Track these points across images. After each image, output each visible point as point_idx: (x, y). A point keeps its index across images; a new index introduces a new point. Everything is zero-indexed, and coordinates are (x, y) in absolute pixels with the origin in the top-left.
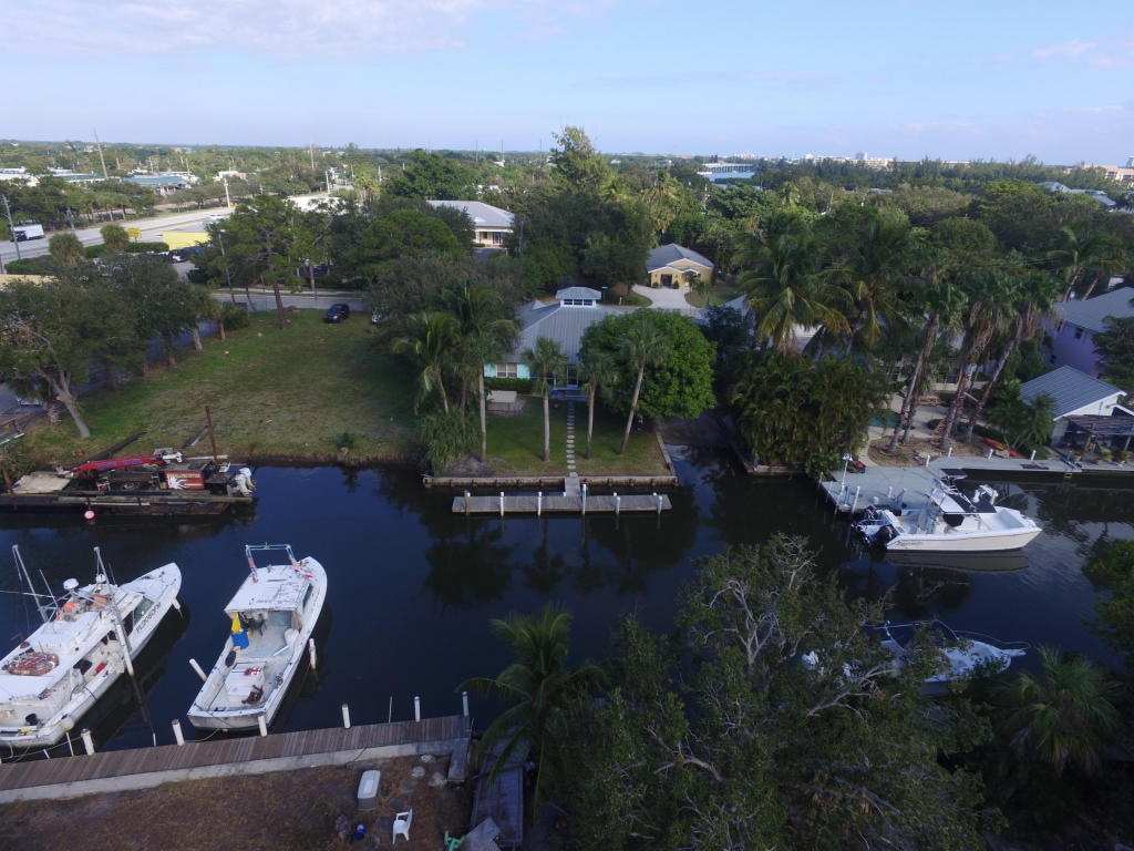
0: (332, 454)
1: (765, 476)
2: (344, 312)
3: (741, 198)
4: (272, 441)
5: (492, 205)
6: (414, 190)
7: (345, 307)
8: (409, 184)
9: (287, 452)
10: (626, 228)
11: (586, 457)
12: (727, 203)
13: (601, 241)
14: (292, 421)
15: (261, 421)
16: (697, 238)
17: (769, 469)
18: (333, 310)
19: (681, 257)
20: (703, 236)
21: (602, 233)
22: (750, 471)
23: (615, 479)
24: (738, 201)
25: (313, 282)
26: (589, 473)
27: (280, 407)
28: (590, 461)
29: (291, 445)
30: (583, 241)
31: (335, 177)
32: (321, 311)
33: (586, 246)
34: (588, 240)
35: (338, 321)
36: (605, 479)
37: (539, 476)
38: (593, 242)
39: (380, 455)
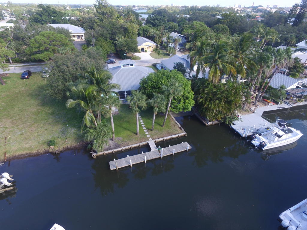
0: (46, 149)
1: (211, 125)
2: (29, 74)
3: (157, 20)
4: (14, 148)
5: (73, 25)
6: (43, 20)
7: (29, 72)
8: (40, 18)
9: (24, 153)
10: (129, 33)
11: (152, 130)
12: (153, 21)
13: (121, 38)
14: (22, 134)
15: (6, 138)
16: (147, 34)
17: (212, 123)
18: (24, 74)
19: (146, 41)
20: (149, 33)
21: (121, 35)
22: (207, 125)
23: (166, 138)
24: (156, 21)
25: (11, 61)
26: (156, 137)
27: (13, 127)
28: (153, 132)
29: (25, 149)
30: (115, 38)
31: (6, 14)
32: (18, 74)
33: (116, 40)
34: (117, 38)
35: (27, 78)
36: (162, 139)
37: (138, 143)
38: (119, 39)
39: (69, 146)
